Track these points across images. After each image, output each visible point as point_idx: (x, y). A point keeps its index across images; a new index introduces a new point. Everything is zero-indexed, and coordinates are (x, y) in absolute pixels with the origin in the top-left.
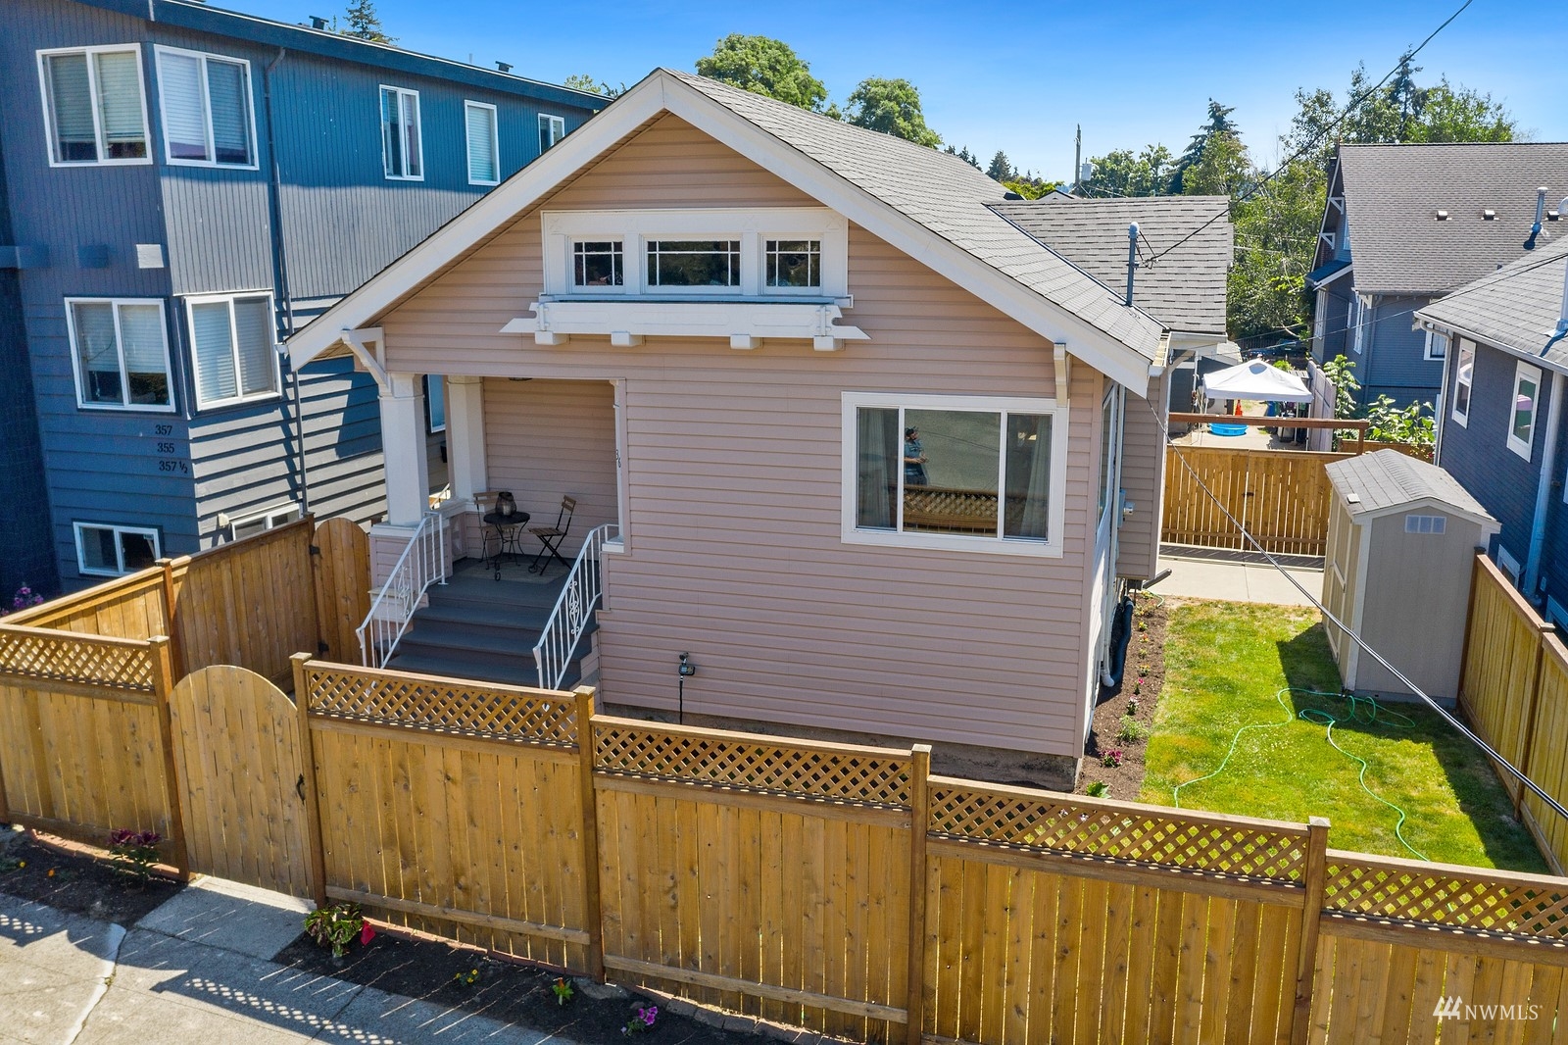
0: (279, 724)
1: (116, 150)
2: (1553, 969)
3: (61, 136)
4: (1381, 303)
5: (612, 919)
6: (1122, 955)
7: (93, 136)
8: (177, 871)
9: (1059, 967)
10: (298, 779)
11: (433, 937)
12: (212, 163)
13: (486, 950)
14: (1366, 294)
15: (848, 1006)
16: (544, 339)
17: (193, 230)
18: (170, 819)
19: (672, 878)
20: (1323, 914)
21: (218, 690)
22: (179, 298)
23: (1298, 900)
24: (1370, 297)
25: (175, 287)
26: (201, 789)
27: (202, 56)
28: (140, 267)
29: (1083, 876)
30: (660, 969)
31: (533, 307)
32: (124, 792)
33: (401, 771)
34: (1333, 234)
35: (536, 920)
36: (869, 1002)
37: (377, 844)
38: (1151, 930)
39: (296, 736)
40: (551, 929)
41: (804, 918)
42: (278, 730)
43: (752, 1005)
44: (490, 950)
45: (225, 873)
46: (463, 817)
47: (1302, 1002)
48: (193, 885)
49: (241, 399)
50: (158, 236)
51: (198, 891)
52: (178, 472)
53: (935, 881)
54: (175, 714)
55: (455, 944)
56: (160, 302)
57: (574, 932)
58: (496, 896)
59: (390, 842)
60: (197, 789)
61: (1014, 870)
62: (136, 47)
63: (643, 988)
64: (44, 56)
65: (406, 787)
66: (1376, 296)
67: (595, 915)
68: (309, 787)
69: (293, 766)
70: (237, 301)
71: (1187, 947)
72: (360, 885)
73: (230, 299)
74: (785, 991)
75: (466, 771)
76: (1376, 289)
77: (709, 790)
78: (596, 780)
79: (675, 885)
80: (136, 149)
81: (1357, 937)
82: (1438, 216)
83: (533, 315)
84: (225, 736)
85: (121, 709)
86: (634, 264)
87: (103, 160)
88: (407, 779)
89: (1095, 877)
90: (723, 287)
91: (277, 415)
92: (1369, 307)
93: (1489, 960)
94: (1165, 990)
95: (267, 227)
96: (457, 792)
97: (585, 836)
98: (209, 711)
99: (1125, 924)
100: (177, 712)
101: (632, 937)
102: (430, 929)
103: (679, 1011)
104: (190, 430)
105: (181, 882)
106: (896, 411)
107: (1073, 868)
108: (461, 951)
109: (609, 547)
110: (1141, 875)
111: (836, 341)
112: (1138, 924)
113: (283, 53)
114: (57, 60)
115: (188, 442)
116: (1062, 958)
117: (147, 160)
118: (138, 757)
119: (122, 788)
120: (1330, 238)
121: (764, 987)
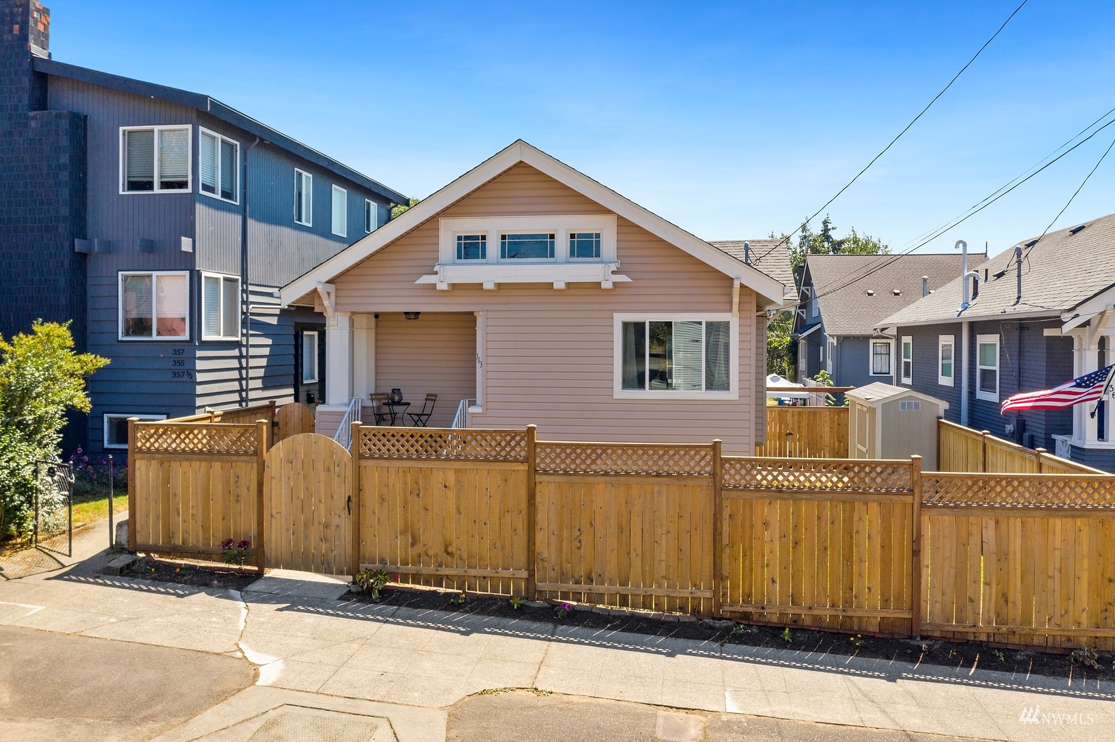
0: (338, 466)
1: (165, 185)
2: (1030, 519)
3: (128, 177)
4: (843, 341)
5: (542, 560)
6: (825, 541)
7: (153, 177)
8: (256, 569)
9: (794, 553)
10: (347, 499)
11: (427, 588)
12: (218, 196)
13: (461, 591)
14: (832, 336)
15: (680, 592)
16: (442, 286)
17: (207, 233)
18: (256, 535)
19: (579, 530)
20: (922, 505)
21: (301, 450)
22: (199, 271)
23: (909, 499)
24: (835, 338)
25: (197, 265)
26: (280, 513)
27: (219, 136)
28: (183, 249)
29: (804, 499)
30: (571, 586)
31: (436, 269)
32: (224, 521)
33: (416, 486)
34: (804, 310)
35: (495, 568)
36: (692, 589)
37: (396, 534)
38: (839, 526)
39: (349, 472)
40: (505, 571)
41: (655, 544)
42: (337, 469)
43: (624, 601)
44: (464, 592)
45: (289, 566)
46: (453, 509)
47: (916, 553)
48: (266, 575)
49: (221, 338)
50: (192, 235)
51: (270, 578)
52: (186, 378)
53: (726, 513)
54: (268, 467)
55: (442, 590)
56: (187, 273)
57: (519, 571)
58: (470, 556)
59: (403, 533)
60: (277, 513)
61: (768, 501)
62: (189, 127)
63: (559, 601)
64: (124, 131)
65: (418, 495)
66: (838, 337)
67: (532, 559)
68: (354, 504)
69: (343, 490)
70: (226, 279)
71: (857, 532)
72: (382, 561)
73: (221, 276)
74: (644, 589)
75: (458, 481)
76: (839, 333)
77: (603, 475)
78: (537, 476)
79: (580, 535)
80: (183, 185)
81: (940, 514)
82: (868, 293)
83: (436, 273)
84: (301, 477)
85: (230, 467)
86: (493, 246)
87: (157, 190)
88: (419, 490)
89: (810, 499)
90: (545, 259)
91: (236, 352)
92: (835, 344)
93: (1001, 519)
94: (848, 559)
95: (240, 239)
96: (451, 495)
97: (529, 511)
98: (291, 463)
99: (826, 524)
100: (269, 466)
101: (554, 570)
102: (427, 583)
103: (583, 609)
104: (197, 352)
105: (259, 575)
106: (644, 323)
107: (799, 496)
108: (446, 594)
109: (472, 410)
110: (833, 495)
111: (614, 283)
112: (832, 523)
113: (258, 140)
114: (131, 134)
115: (194, 358)
116: (794, 548)
117: (189, 190)
118: (238, 496)
119: (224, 518)
120: (803, 312)
121: (632, 588)
